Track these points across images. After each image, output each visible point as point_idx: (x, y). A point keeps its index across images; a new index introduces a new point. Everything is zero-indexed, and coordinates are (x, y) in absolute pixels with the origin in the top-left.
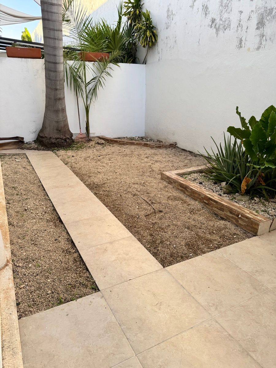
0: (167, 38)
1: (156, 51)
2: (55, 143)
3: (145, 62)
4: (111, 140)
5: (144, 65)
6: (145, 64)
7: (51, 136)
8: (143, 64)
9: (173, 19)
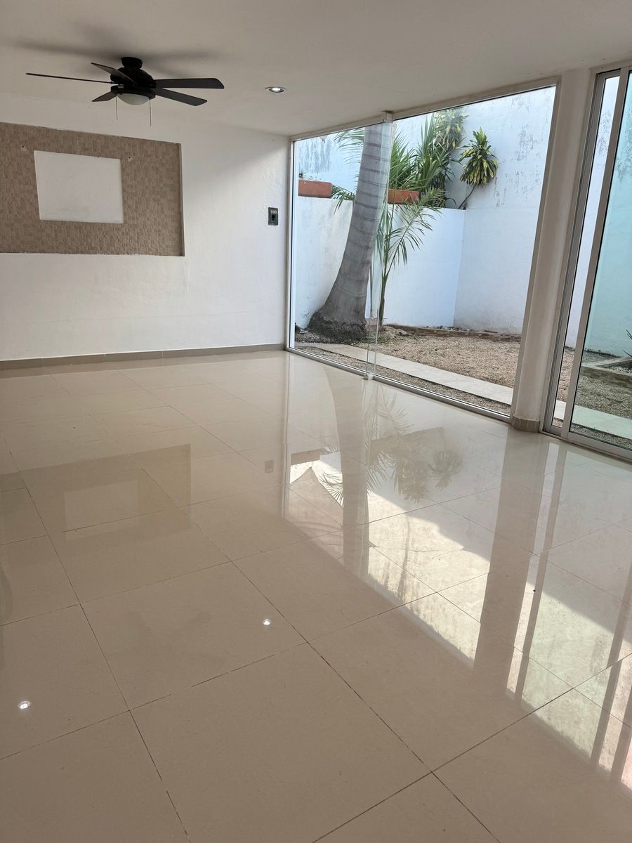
0: (518, 174)
1: (492, 192)
2: (349, 332)
3: (464, 206)
4: (419, 329)
5: (462, 211)
6: (464, 209)
7: (346, 320)
8: (459, 208)
9: (532, 148)
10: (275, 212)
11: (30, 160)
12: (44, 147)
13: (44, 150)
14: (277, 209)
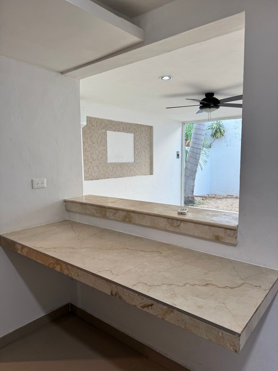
3: (210, 147)
10: (178, 153)
11: (105, 135)
12: (111, 129)
13: (110, 130)
14: (179, 152)
